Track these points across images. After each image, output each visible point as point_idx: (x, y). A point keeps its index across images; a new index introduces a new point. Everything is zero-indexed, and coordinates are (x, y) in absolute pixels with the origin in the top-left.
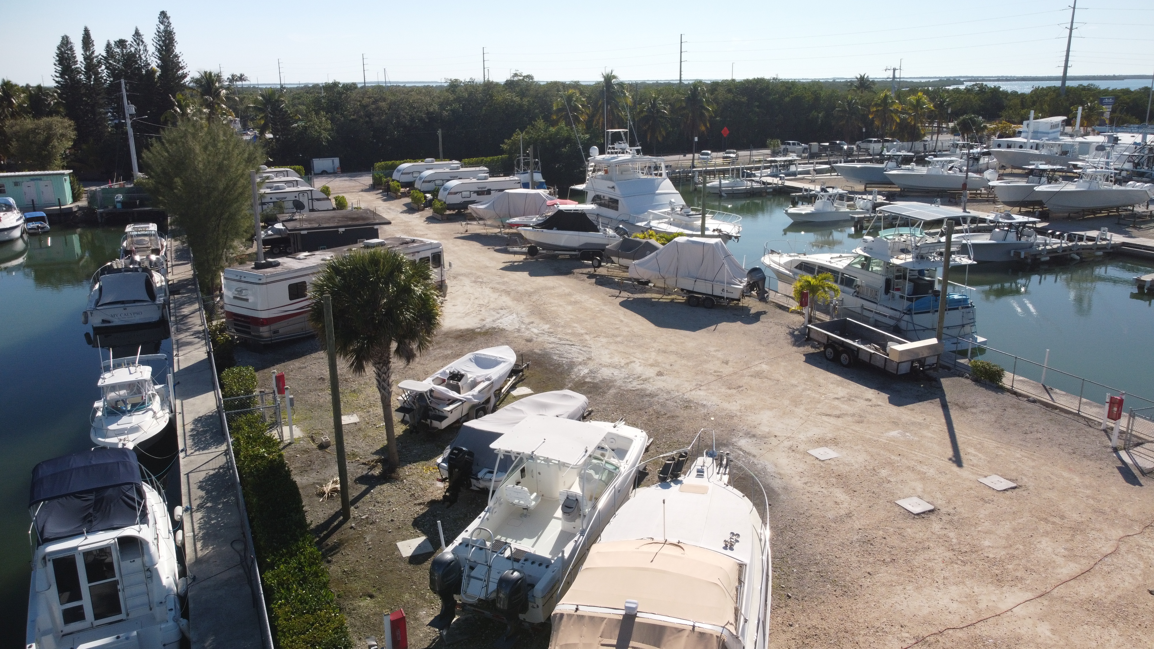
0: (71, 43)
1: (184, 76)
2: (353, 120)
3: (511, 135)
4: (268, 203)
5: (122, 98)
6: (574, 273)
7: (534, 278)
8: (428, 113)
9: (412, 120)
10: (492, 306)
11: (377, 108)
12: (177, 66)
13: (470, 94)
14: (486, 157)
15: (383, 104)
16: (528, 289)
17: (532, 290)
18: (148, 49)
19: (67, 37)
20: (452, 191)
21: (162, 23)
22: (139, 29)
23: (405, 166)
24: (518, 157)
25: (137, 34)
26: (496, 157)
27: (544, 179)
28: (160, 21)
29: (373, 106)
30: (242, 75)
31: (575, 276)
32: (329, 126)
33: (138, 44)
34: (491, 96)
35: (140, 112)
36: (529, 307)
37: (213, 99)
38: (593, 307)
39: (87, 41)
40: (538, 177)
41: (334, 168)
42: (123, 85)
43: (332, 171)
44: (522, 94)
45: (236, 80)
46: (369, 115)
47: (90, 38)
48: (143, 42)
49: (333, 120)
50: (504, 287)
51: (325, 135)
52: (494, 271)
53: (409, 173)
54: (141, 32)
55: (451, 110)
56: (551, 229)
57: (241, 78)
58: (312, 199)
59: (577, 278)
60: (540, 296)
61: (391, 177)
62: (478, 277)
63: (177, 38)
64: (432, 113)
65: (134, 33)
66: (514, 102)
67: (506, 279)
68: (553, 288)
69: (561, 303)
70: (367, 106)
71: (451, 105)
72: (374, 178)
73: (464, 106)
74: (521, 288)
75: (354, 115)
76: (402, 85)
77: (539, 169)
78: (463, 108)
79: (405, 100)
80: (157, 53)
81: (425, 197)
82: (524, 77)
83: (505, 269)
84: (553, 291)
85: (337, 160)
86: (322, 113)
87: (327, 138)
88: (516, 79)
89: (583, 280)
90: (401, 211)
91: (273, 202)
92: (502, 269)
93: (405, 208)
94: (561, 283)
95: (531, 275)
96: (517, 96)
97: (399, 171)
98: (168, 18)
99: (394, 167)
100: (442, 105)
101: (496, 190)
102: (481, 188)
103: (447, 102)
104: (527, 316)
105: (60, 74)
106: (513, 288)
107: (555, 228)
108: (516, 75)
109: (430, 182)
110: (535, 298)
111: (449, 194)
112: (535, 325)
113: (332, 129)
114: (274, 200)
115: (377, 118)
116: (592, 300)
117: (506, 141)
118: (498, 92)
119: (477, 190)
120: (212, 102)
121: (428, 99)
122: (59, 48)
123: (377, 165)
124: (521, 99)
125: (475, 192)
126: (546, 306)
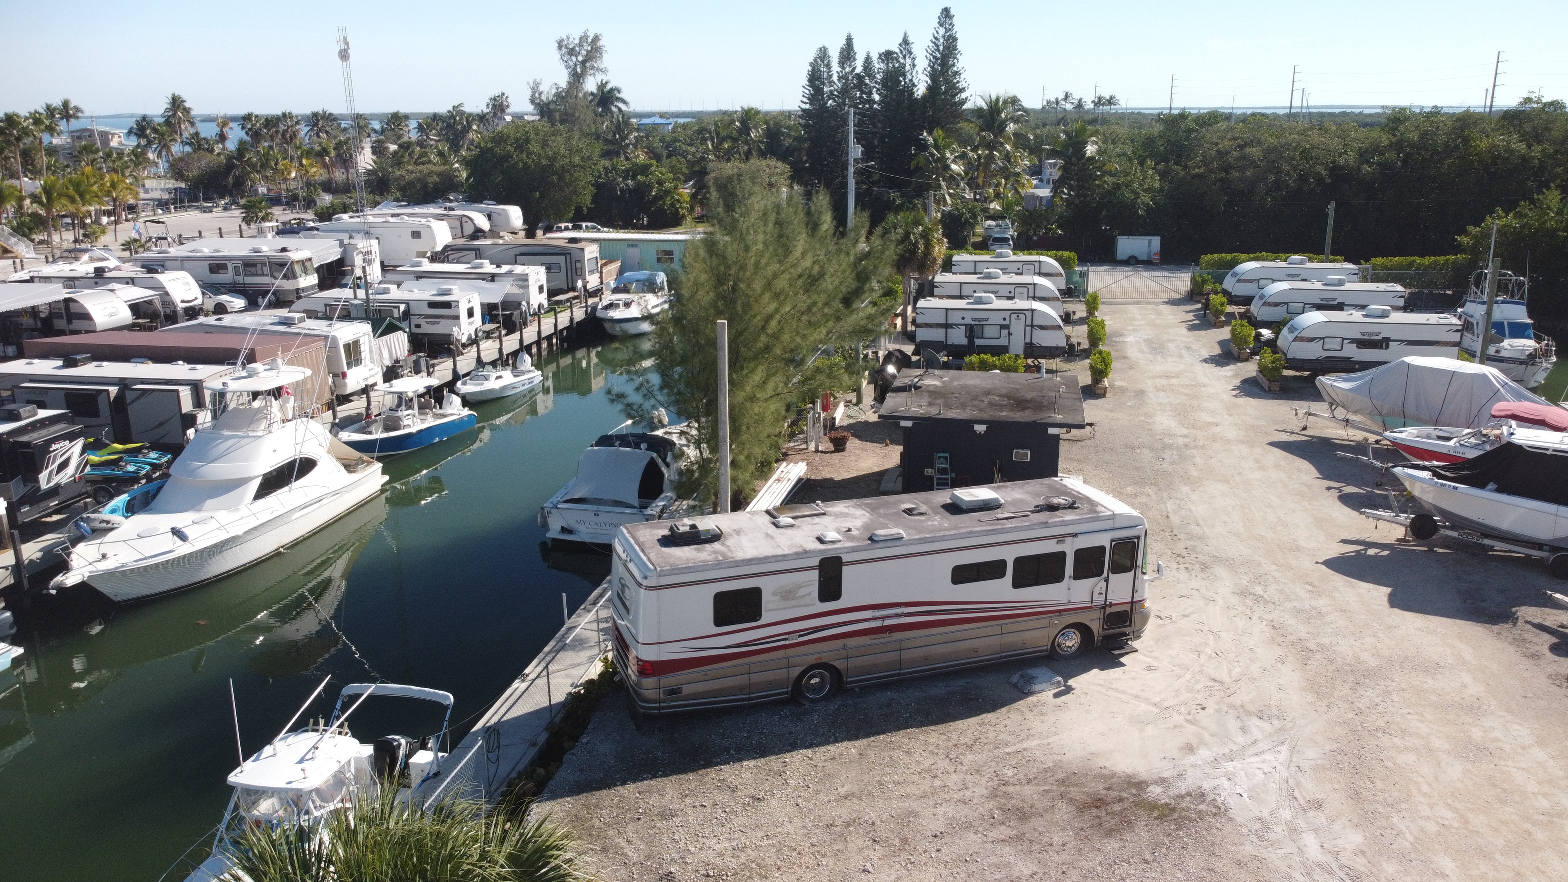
0: (829, 57)
1: (964, 102)
2: (1199, 176)
3: (1483, 220)
4: (957, 325)
5: (848, 135)
6: (1515, 621)
7: (1398, 614)
8: (1335, 169)
9: (1303, 179)
10: (1244, 696)
11: (1243, 157)
12: (954, 89)
13: (1424, 135)
14: (1422, 256)
15: (1254, 152)
16: (1365, 656)
17: (1373, 662)
18: (916, 62)
19: (825, 49)
20: (1305, 334)
21: (941, 25)
22: (908, 34)
23: (1248, 267)
24: (1482, 267)
25: (905, 42)
26: (1441, 259)
27: (1530, 317)
28: (939, 23)
29: (1236, 154)
30: (1112, 98)
31: (1516, 631)
32: (1157, 185)
33: (904, 57)
34: (1466, 141)
35: (868, 154)
36: (1339, 730)
37: (995, 136)
38: (1532, 787)
39: (847, 54)
40: (1519, 314)
41: (1149, 253)
42: (851, 117)
43: (1145, 258)
44: (1535, 137)
45: (1104, 104)
46: (1227, 168)
47: (852, 49)
48: (910, 53)
49: (1163, 175)
50: (1302, 631)
51: (1145, 199)
52: (1307, 564)
53: (1251, 281)
54: (911, 39)
55: (1379, 164)
56: (1481, 485)
57: (1111, 101)
58: (1032, 326)
59: (1519, 642)
60: (1387, 693)
61: (1221, 283)
62: (1258, 579)
63: (960, 45)
64: (1342, 168)
65: (901, 40)
66: (1513, 151)
67: (1322, 602)
68: (1434, 668)
69: (1437, 742)
70: (1228, 153)
71: (1384, 154)
72: (1193, 280)
73: (1408, 156)
74: (1346, 648)
75: (1199, 168)
76: (1357, 111)
77: (1522, 297)
78: (1405, 161)
79: (1294, 144)
80: (929, 69)
81: (1259, 335)
82: (1545, 104)
83: (1338, 565)
84: (1430, 683)
85: (1156, 241)
86: (1149, 162)
87: (1148, 204)
88: (1527, 107)
89: (1534, 656)
90: (1206, 355)
91: (966, 325)
92: (1330, 563)
93: (1217, 351)
94: (1467, 654)
95: (1395, 602)
96: (1521, 141)
97: (1235, 275)
98: (951, 17)
99: (1235, 263)
100: (1364, 156)
101: (1402, 341)
102: (1368, 334)
103: (1376, 149)
104: (1316, 769)
105: (809, 99)
106: (1326, 641)
107: (1492, 486)
108: (1528, 100)
109: (1277, 304)
110: (1369, 695)
111: (1296, 339)
112: (1321, 819)
113: (1161, 189)
114: (968, 321)
115: (1237, 174)
116: (1539, 754)
117: (1470, 228)
118: (1483, 131)
119: (1360, 336)
120: (991, 141)
121: (1336, 144)
122: (811, 64)
123: (1206, 258)
124: (1529, 146)
125: (1353, 341)
126: (1385, 740)
